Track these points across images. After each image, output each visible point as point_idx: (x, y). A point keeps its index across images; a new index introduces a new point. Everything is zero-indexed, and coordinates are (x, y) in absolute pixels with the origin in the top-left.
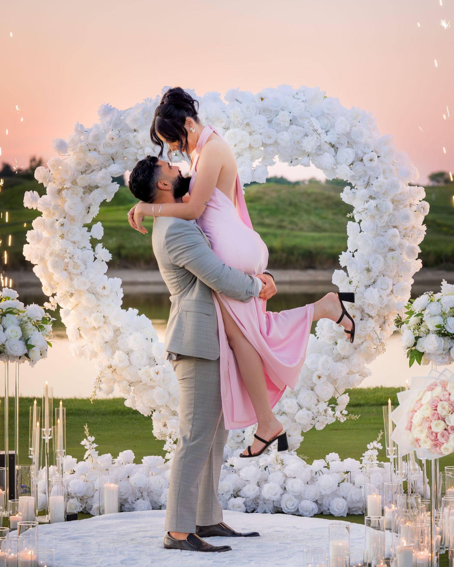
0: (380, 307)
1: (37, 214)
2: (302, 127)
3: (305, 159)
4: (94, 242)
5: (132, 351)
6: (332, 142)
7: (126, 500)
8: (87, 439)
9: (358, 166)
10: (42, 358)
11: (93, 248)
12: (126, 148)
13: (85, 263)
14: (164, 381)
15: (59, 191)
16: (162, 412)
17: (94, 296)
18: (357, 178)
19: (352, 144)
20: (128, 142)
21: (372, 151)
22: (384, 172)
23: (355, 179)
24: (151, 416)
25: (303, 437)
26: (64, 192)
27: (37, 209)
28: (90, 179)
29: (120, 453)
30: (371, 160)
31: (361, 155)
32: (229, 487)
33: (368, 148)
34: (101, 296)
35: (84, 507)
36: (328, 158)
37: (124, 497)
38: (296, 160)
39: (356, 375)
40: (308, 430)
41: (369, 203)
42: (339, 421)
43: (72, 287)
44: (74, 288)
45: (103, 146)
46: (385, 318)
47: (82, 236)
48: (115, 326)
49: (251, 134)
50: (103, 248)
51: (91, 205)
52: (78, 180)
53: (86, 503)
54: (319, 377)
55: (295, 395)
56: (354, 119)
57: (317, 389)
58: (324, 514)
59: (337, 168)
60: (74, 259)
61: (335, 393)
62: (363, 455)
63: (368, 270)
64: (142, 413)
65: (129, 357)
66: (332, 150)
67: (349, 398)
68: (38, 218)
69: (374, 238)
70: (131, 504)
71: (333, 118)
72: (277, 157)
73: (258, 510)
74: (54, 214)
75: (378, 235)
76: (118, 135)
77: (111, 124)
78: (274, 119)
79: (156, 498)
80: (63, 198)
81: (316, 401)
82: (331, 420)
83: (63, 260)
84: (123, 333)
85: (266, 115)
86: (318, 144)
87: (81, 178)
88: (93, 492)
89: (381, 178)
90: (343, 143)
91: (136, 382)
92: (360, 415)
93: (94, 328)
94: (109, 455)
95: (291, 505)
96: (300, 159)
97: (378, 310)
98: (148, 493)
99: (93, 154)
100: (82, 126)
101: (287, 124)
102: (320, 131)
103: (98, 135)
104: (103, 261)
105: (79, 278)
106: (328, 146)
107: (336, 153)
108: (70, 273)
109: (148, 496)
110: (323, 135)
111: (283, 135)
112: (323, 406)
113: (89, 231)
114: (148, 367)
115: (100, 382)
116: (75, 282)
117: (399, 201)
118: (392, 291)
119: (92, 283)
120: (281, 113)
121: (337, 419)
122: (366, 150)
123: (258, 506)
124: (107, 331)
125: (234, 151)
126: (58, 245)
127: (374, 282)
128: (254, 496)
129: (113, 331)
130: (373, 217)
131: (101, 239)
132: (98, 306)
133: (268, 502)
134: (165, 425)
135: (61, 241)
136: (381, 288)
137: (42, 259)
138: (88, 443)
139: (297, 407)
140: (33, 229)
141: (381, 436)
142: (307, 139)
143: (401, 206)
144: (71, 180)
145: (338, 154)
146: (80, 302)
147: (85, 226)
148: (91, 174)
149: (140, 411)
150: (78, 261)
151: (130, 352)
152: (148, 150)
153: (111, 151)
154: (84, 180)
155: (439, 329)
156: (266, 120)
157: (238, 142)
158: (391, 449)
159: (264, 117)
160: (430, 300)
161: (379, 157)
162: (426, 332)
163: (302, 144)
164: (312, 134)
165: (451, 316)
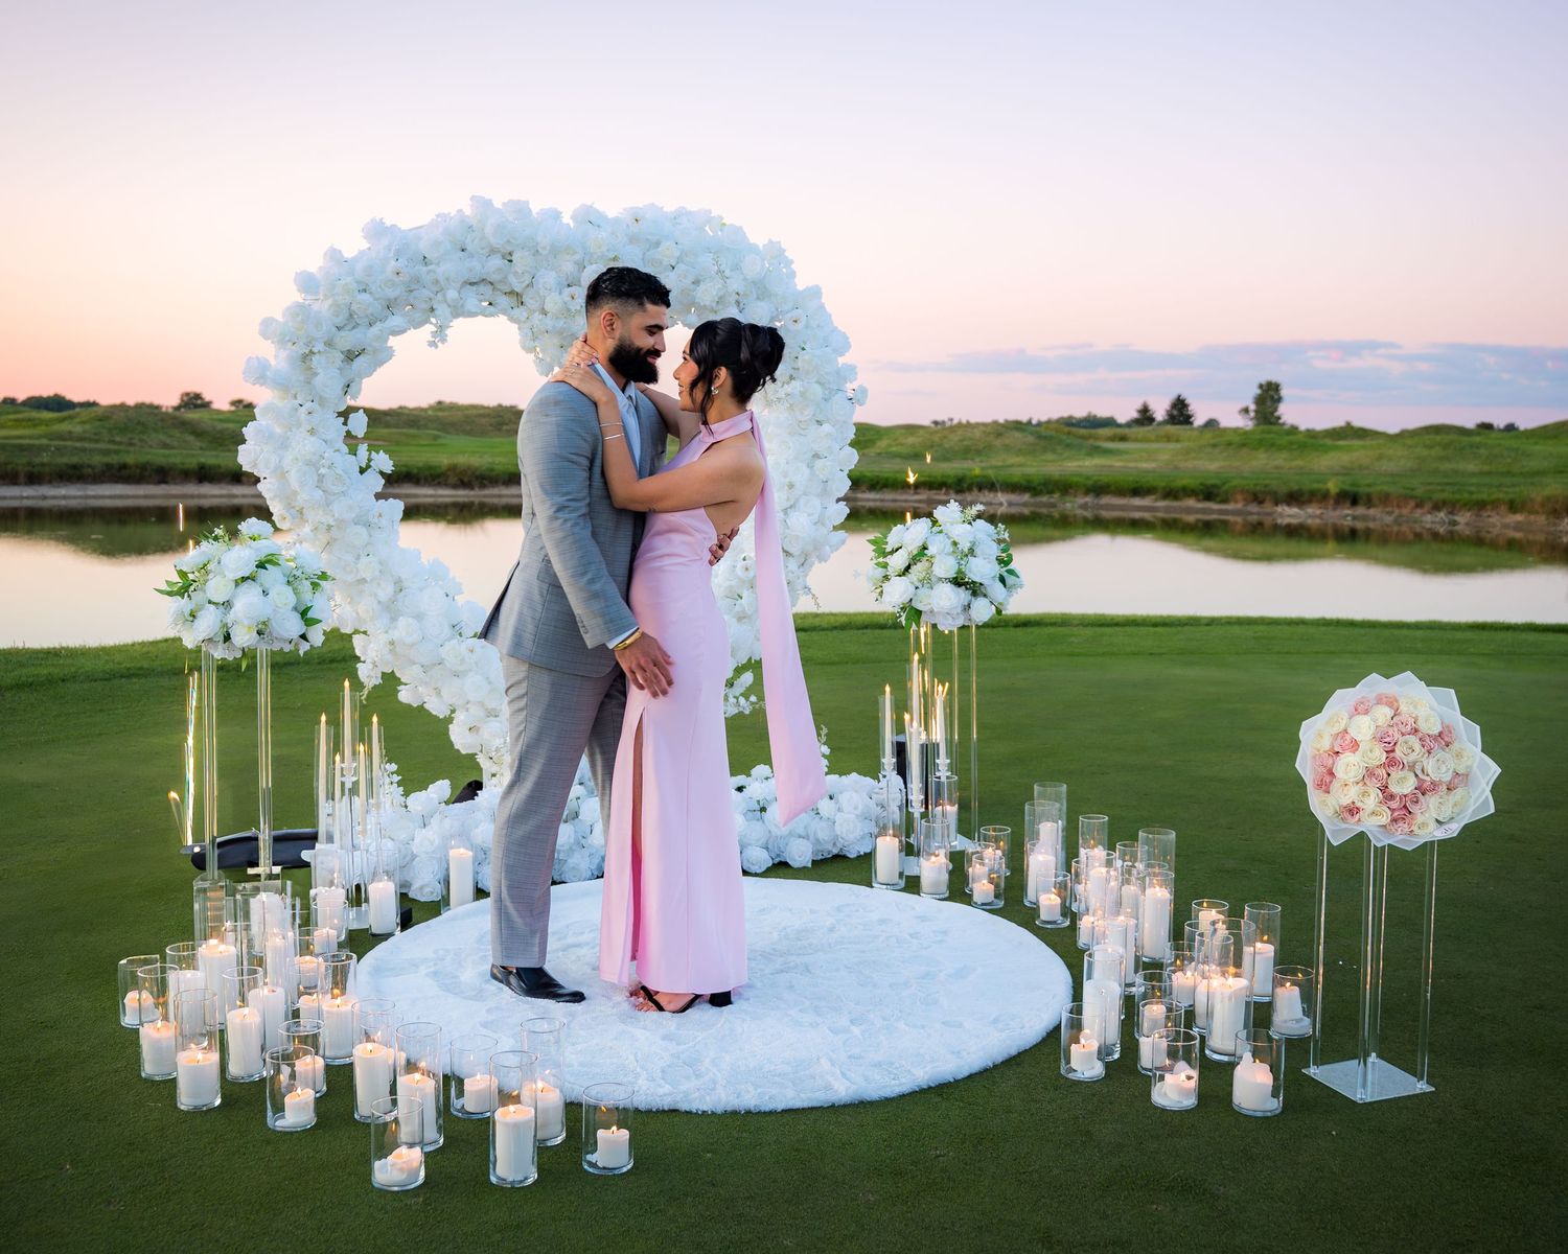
4: (352, 441)
5: (425, 615)
6: (740, 292)
11: (353, 448)
12: (411, 291)
13: (349, 475)
14: (476, 663)
15: (306, 357)
16: (471, 710)
17: (367, 530)
20: (418, 280)
21: (796, 308)
24: (450, 716)
26: (315, 358)
29: (431, 786)
30: (796, 321)
34: (373, 529)
41: (791, 386)
42: (743, 712)
44: (334, 516)
45: (380, 286)
47: (338, 431)
48: (398, 577)
50: (372, 450)
51: (351, 380)
52: (336, 340)
60: (334, 469)
63: (791, 486)
64: (434, 713)
65: (421, 624)
67: (752, 675)
74: (296, 395)
76: (405, 267)
77: (390, 250)
80: (311, 370)
83: (317, 471)
86: (721, 294)
87: (341, 337)
89: (808, 348)
90: (751, 293)
93: (363, 581)
97: (803, 546)
99: (365, 297)
100: (340, 251)
101: (674, 262)
102: (727, 273)
103: (371, 267)
104: (377, 472)
105: (340, 501)
108: (325, 492)
113: (345, 424)
114: (454, 642)
116: (335, 507)
119: (360, 508)
120: (665, 244)
121: (739, 711)
124: (383, 585)
126: (305, 445)
131: (364, 435)
132: (369, 545)
135: (313, 439)
136: (806, 513)
137: (277, 470)
141: (826, 735)
142: (702, 287)
143: (827, 392)
144: (325, 340)
145: (746, 310)
146: (335, 540)
147: (340, 414)
148: (355, 331)
149: (431, 711)
150: (341, 472)
151: (419, 617)
152: (452, 294)
153: (391, 293)
154: (347, 340)
155: (956, 575)
156: (641, 256)
158: (888, 761)
159: (637, 248)
160: (930, 530)
161: (807, 316)
162: (925, 579)
163: (693, 293)
164: (713, 278)
165: (969, 555)
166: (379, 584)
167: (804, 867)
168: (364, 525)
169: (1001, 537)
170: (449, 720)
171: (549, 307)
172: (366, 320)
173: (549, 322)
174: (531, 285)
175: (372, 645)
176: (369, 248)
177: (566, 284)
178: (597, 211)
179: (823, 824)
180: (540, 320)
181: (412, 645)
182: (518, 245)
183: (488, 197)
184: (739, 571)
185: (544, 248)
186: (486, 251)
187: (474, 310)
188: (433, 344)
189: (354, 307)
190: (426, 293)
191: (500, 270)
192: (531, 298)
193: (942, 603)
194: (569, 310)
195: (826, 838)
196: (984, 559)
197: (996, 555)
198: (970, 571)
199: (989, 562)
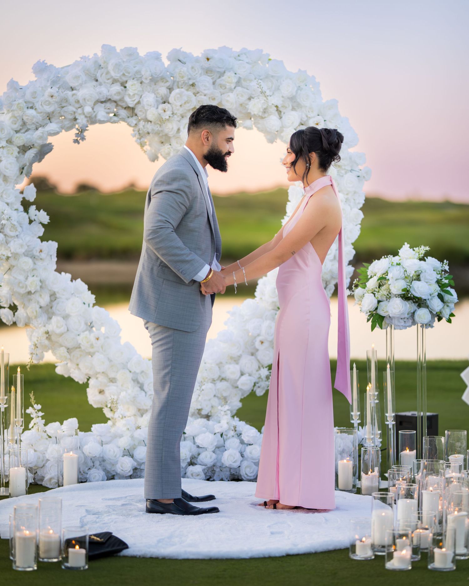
2: (247, 89)
3: (248, 122)
4: (26, 205)
5: (69, 315)
6: (278, 105)
8: (33, 407)
11: (26, 210)
12: (63, 107)
13: (20, 224)
14: (102, 347)
16: (99, 379)
17: (31, 260)
19: (296, 108)
20: (66, 100)
21: (318, 115)
24: (88, 383)
25: (241, 403)
28: (26, 139)
29: (65, 422)
30: (317, 124)
31: (305, 119)
32: (185, 455)
33: (312, 112)
34: (38, 259)
36: (273, 121)
43: (7, 250)
44: (10, 251)
45: (41, 105)
47: (15, 197)
48: (52, 290)
49: (195, 94)
50: (36, 210)
51: (25, 165)
52: (14, 139)
54: (262, 343)
55: (235, 361)
56: (301, 82)
57: (260, 355)
59: (283, 131)
60: (11, 221)
64: (76, 380)
65: (66, 321)
66: (276, 113)
70: (84, 474)
73: (215, 478)
76: (57, 92)
77: (48, 81)
78: (218, 81)
79: (109, 467)
81: (257, 367)
84: (58, 298)
85: (209, 76)
86: (265, 107)
87: (18, 137)
90: (288, 107)
91: (72, 349)
93: (29, 293)
94: (58, 423)
95: (251, 472)
96: (241, 122)
98: (100, 462)
99: (31, 112)
100: (17, 82)
101: (233, 86)
102: (268, 93)
103: (35, 92)
104: (39, 223)
105: (15, 241)
106: (275, 109)
107: (281, 118)
108: (5, 235)
109: (100, 465)
110: (270, 98)
111: (229, 96)
112: (264, 372)
113: (22, 192)
114: (87, 332)
115: (37, 349)
116: (11, 245)
120: (227, 74)
122: (311, 115)
123: (214, 474)
124: (43, 296)
128: (212, 464)
129: (49, 295)
131: (34, 200)
132: (33, 270)
133: (224, 470)
134: (100, 392)
138: (34, 411)
139: (239, 374)
142: (253, 102)
143: (343, 172)
144: (7, 139)
145: (283, 117)
146: (14, 266)
148: (26, 133)
149: (74, 379)
150: (15, 223)
151: (66, 317)
152: (88, 109)
153: (49, 109)
154: (21, 139)
155: (404, 293)
156: (211, 81)
157: (184, 102)
158: (355, 414)
159: (208, 77)
160: (391, 264)
161: (325, 121)
162: (388, 295)
163: (247, 107)
164: (259, 95)
165: (415, 280)
166: (41, 295)
168: (31, 258)
169: (443, 269)
170: (86, 385)
171: (150, 117)
172: (34, 126)
173: (149, 127)
174: (139, 103)
175: (34, 334)
176: (36, 81)
177: (162, 101)
178: (185, 53)
180: (144, 126)
181: (61, 335)
182: (130, 77)
183: (113, 45)
185: (146, 79)
186: (110, 81)
187: (102, 119)
188: (76, 141)
189: (25, 118)
190: (71, 109)
191: (119, 93)
192: (140, 111)
193: (394, 311)
194: (162, 118)
196: (427, 283)
197: (436, 280)
198: (414, 290)
199: (430, 285)
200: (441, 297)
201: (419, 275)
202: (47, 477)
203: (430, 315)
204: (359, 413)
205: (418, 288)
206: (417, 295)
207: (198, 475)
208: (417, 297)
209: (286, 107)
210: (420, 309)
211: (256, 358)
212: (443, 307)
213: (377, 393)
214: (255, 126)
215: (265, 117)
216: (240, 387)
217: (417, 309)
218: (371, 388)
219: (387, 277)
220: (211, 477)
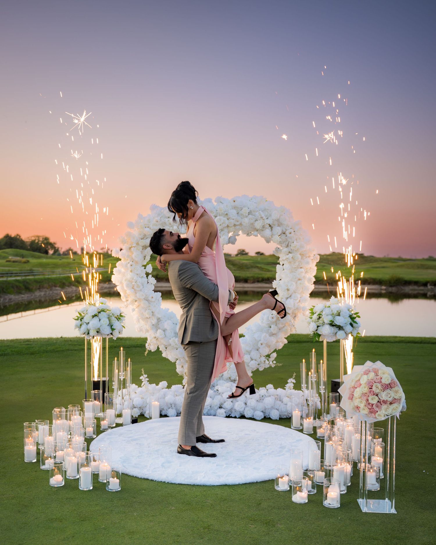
0: (294, 309)
1: (119, 259)
3: (256, 233)
4: (147, 274)
5: (166, 329)
6: (270, 224)
7: (163, 409)
8: (143, 376)
9: (283, 236)
10: (120, 334)
11: (147, 277)
15: (130, 248)
16: (181, 360)
17: (147, 302)
18: (282, 243)
19: (280, 225)
20: (165, 223)
21: (290, 229)
22: (296, 240)
23: (281, 243)
24: (176, 362)
25: (252, 374)
26: (132, 249)
27: (118, 258)
28: (146, 242)
29: (160, 383)
30: (290, 233)
31: (284, 231)
34: (151, 302)
35: (141, 412)
36: (268, 232)
37: (162, 408)
38: (250, 233)
39: (279, 343)
40: (255, 370)
41: (289, 255)
42: (271, 366)
44: (137, 297)
45: (152, 225)
46: (295, 314)
47: (142, 271)
48: (158, 317)
49: (228, 219)
50: (152, 277)
51: (146, 255)
52: (139, 243)
53: (143, 409)
54: (262, 344)
56: (281, 212)
57: (260, 350)
58: (266, 417)
59: (272, 237)
60: (137, 283)
61: (269, 352)
62: (286, 385)
63: (288, 290)
64: (171, 361)
65: (165, 332)
66: (270, 228)
67: (276, 354)
68: (119, 262)
69: (290, 273)
71: (270, 211)
72: (240, 232)
73: (232, 415)
74: (127, 260)
75: (292, 272)
76: (160, 219)
77: (156, 214)
78: (240, 212)
79: (178, 409)
80: (132, 252)
81: (260, 356)
82: (267, 366)
83: (132, 283)
86: (263, 225)
88: (146, 405)
89: (295, 242)
90: (275, 224)
92: (282, 364)
93: (147, 318)
94: (154, 384)
95: (250, 413)
96: (252, 233)
97: (293, 311)
98: (175, 405)
99: (147, 229)
100: (142, 215)
101: (247, 214)
102: (264, 218)
103: (150, 219)
104: (152, 284)
105: (139, 293)
106: (269, 226)
107: (272, 230)
108: (135, 290)
110: (266, 220)
111: (245, 220)
112: (263, 359)
113: (145, 268)
114: (173, 338)
115: (150, 346)
116: (138, 295)
117: (303, 255)
118: (300, 301)
119: (146, 295)
120: (244, 209)
121: (270, 365)
122: (288, 228)
123: (232, 413)
125: (219, 228)
126: (129, 275)
127: (290, 296)
128: (230, 408)
130: (290, 262)
131: (151, 272)
132: (149, 307)
134: (182, 367)
135: (131, 273)
136: (294, 299)
137: (121, 283)
138: (143, 378)
139: (250, 359)
140: (116, 267)
141: (295, 376)
142: (257, 223)
144: (136, 243)
145: (273, 230)
146: (140, 305)
147: (143, 266)
148: (146, 240)
154: (143, 243)
155: (331, 322)
156: (236, 213)
157: (222, 223)
158: (304, 385)
159: (235, 211)
160: (325, 306)
161: (294, 231)
162: (323, 323)
163: (254, 225)
164: (260, 219)
165: (337, 315)
166: (153, 319)
167: (276, 420)
168: (148, 300)
176: (151, 214)
178: (223, 198)
179: (285, 406)
181: (162, 339)
184: (270, 319)
189: (144, 232)
195: (285, 411)
196: (343, 317)
197: (349, 315)
198: (336, 321)
199: (346, 318)
200: (351, 325)
201: (339, 313)
202: (147, 412)
203: (345, 334)
204: (306, 385)
205: (338, 320)
206: (337, 324)
207: (222, 414)
208: (337, 325)
209: (275, 225)
210: (340, 331)
211: (259, 352)
212: (353, 330)
213: (315, 375)
214: (259, 234)
215: (264, 230)
216: (250, 366)
217: (338, 331)
218: (312, 373)
219: (322, 314)
220: (230, 415)
